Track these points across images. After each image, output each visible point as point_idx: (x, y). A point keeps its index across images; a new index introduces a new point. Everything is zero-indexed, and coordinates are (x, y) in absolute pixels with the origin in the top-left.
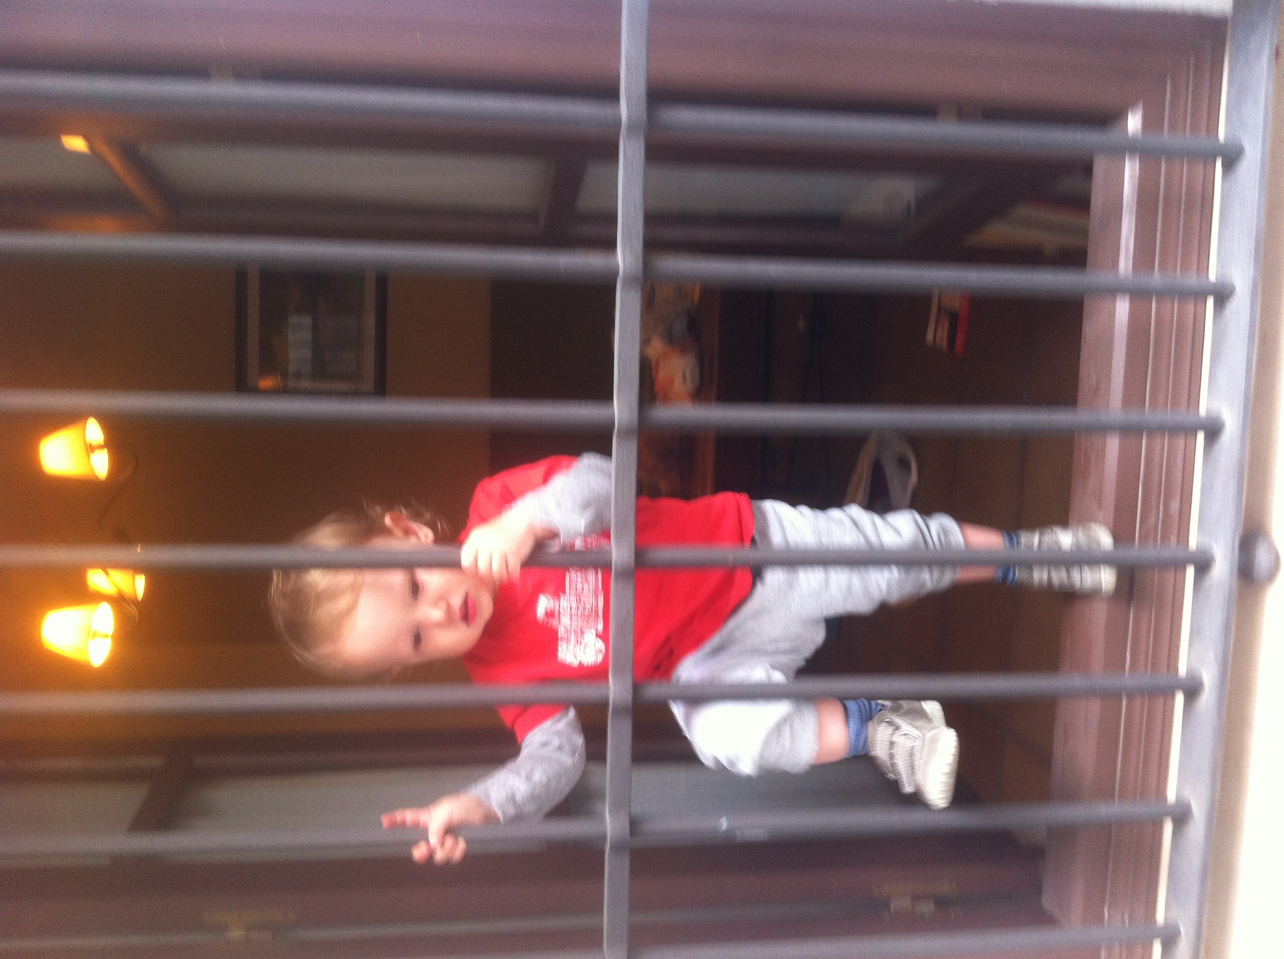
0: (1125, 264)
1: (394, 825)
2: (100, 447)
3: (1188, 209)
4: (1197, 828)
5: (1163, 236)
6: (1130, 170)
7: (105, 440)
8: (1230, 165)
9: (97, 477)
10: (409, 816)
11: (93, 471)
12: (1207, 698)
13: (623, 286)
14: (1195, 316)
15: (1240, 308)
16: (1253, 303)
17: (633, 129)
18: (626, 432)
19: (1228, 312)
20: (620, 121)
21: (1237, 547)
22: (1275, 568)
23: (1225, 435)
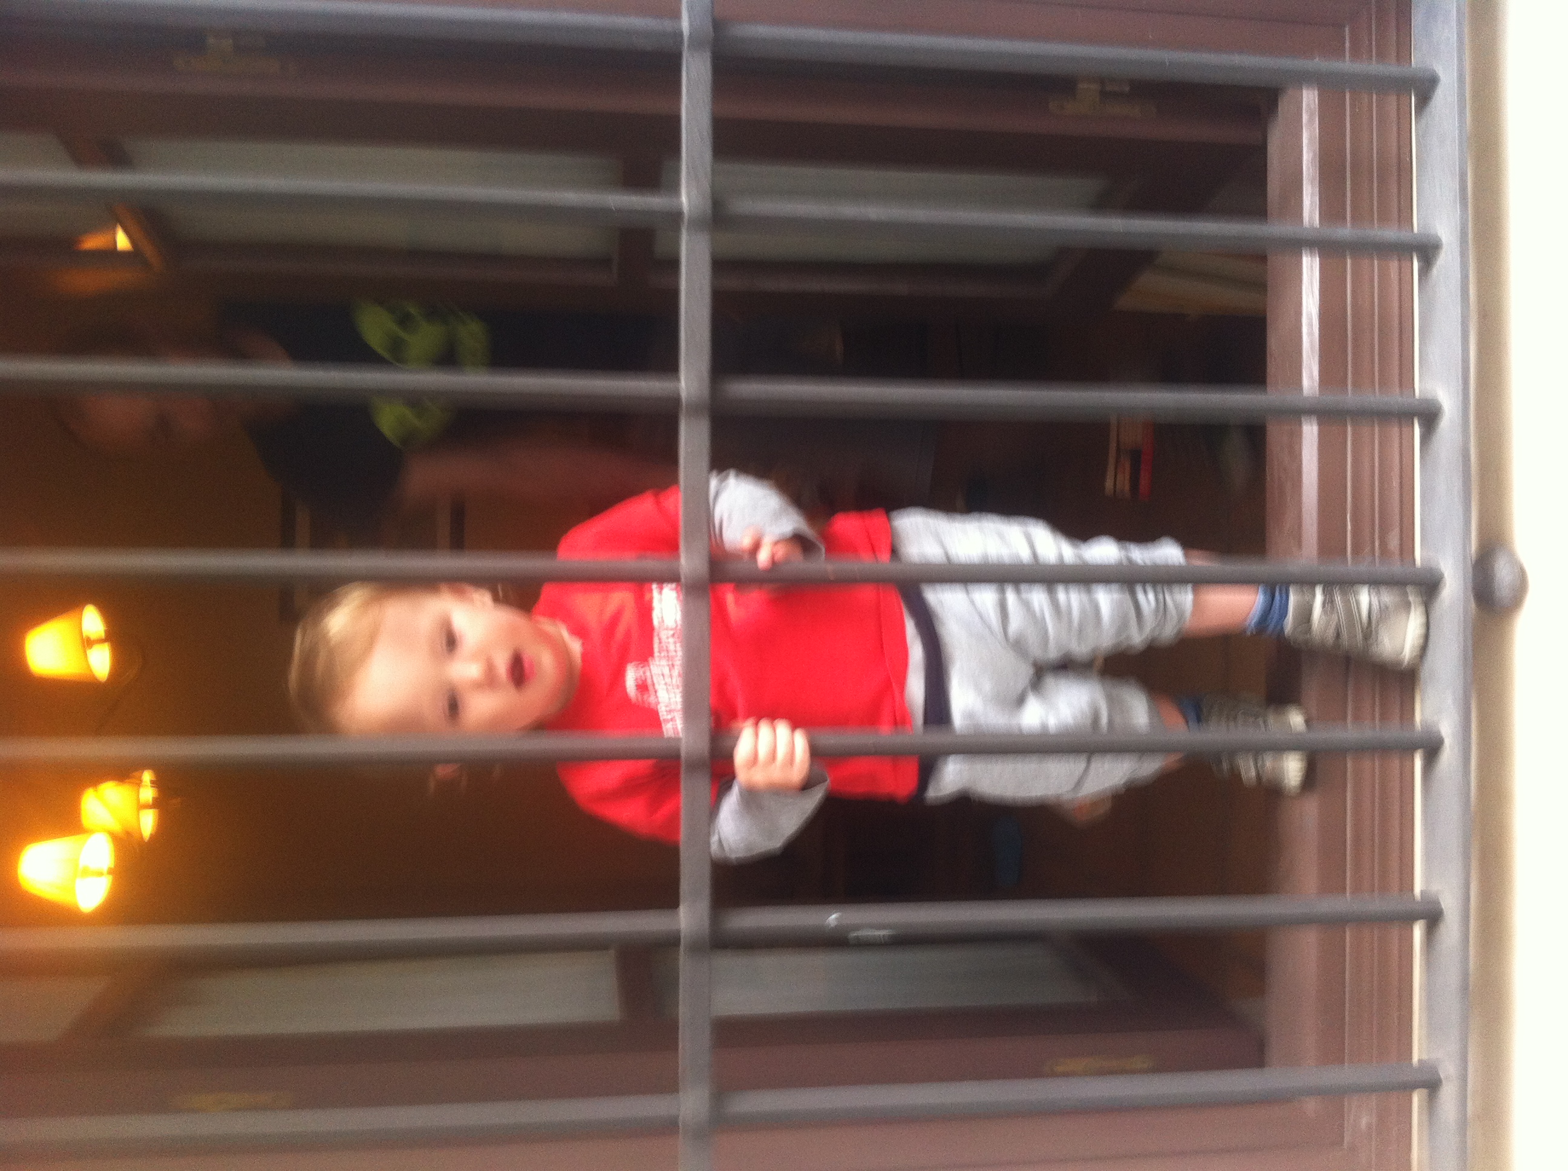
2: (101, 641)
3: (1382, 180)
4: (1450, 932)
7: (106, 632)
8: (1424, 100)
9: (94, 676)
11: (91, 670)
13: (689, 228)
15: (1448, 261)
16: (1463, 254)
17: (696, 43)
18: (695, 410)
19: (1435, 271)
20: (681, 34)
21: (1469, 563)
22: (1521, 589)
23: (1444, 422)
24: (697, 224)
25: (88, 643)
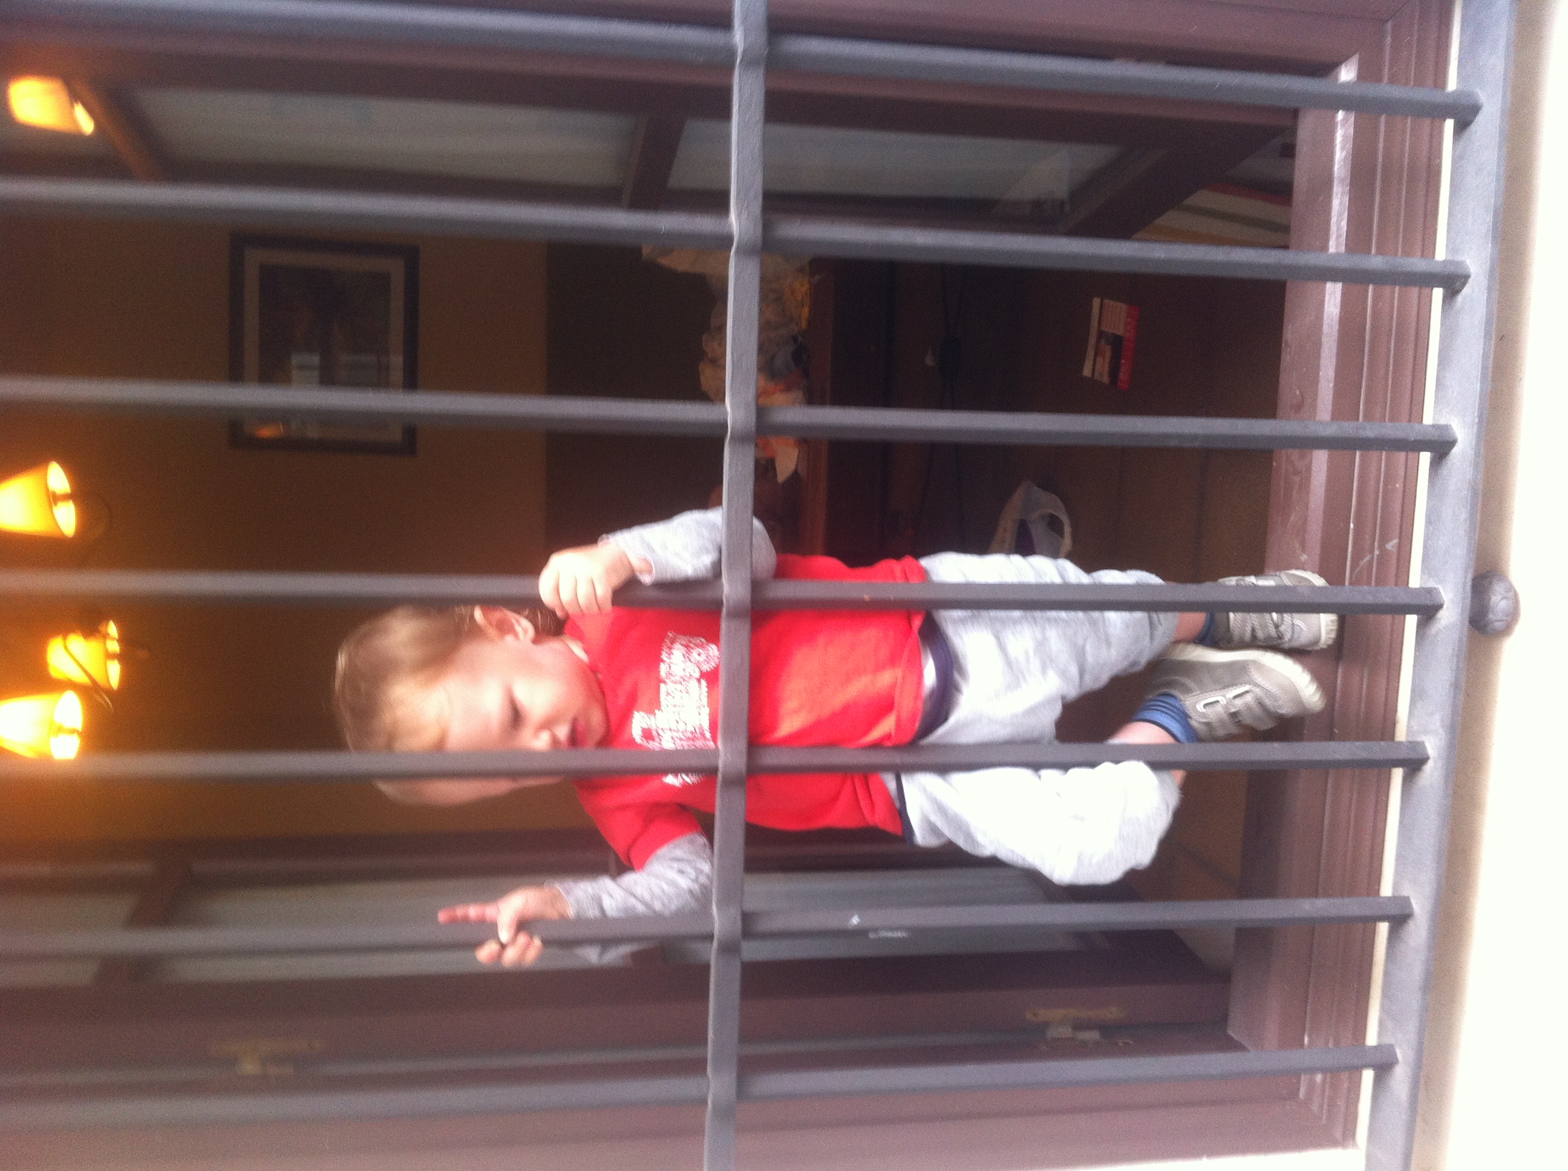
0: (1336, 244)
1: (453, 921)
2: (65, 497)
3: (1411, 181)
4: (1418, 931)
5: (1382, 212)
7: (72, 491)
8: (1462, 127)
9: (61, 532)
10: (473, 911)
11: (59, 527)
12: (1431, 773)
15: (1474, 292)
19: (1460, 298)
20: (734, 52)
21: (1468, 589)
22: (1513, 615)
23: (1456, 451)
25: (54, 499)
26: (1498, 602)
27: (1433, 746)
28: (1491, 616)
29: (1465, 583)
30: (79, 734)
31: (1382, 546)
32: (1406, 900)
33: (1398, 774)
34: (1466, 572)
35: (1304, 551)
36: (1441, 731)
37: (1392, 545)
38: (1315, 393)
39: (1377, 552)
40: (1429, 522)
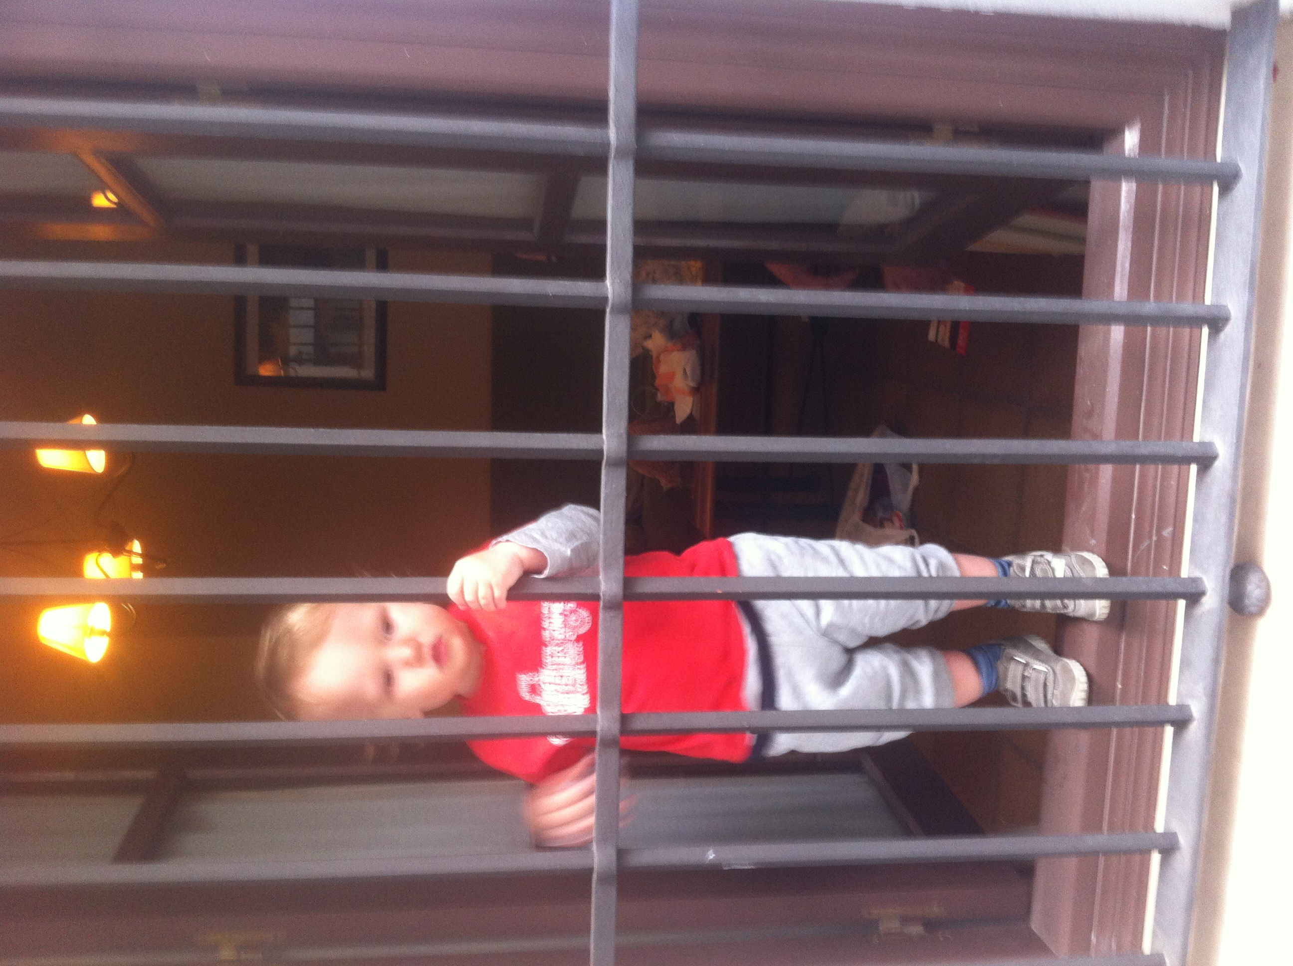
0: (1120, 290)
3: (1185, 231)
4: (1183, 860)
5: (1160, 259)
6: (1127, 190)
8: (1226, 189)
11: (90, 465)
12: (1195, 731)
13: (611, 312)
14: (1190, 340)
15: (1234, 332)
16: (1247, 330)
17: (621, 153)
18: (614, 464)
19: (1222, 336)
20: (609, 144)
21: (1227, 580)
22: (1265, 601)
23: (1218, 464)
24: (619, 310)
26: (1253, 590)
27: (1197, 708)
28: (1247, 601)
29: (1224, 577)
30: (109, 634)
31: (1159, 534)
32: (1174, 835)
33: (1169, 730)
34: (1225, 566)
35: (1093, 537)
36: (1204, 698)
37: (1167, 532)
38: (1103, 407)
39: (1154, 538)
40: (1195, 520)
